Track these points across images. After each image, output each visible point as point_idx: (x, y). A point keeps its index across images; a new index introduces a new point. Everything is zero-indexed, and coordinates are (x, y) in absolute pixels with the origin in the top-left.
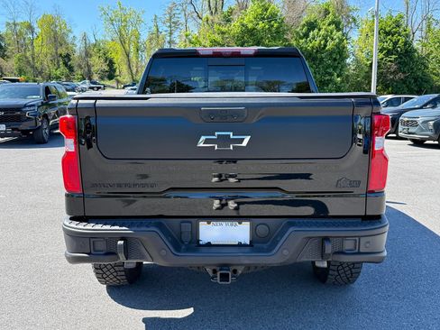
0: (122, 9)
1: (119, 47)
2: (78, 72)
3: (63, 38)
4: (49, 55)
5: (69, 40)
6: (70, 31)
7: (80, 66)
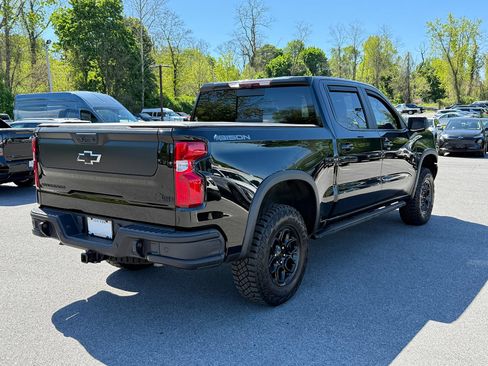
0: (453, 22)
1: (446, 65)
2: (398, 95)
3: (387, 60)
4: (371, 79)
5: (394, 60)
6: (395, 52)
7: (400, 89)
